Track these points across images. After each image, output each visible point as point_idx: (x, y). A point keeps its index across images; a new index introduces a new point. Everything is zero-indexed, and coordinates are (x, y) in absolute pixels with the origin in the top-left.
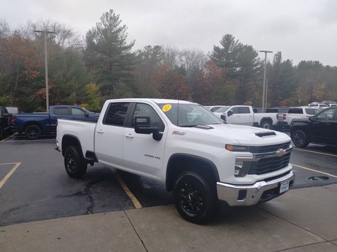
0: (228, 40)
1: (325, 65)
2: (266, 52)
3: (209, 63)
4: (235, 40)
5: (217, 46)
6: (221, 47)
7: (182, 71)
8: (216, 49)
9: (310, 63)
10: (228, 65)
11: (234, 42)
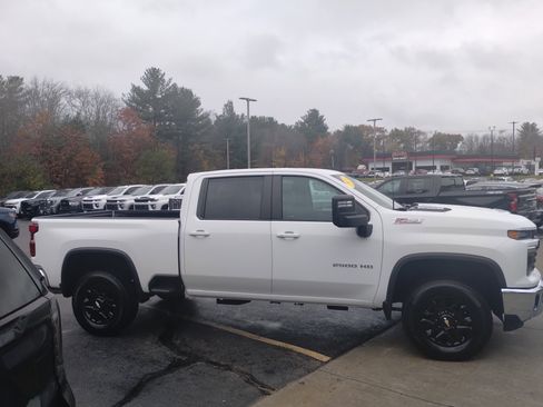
0: (154, 76)
1: (280, 122)
2: (248, 100)
3: (126, 113)
4: (166, 78)
5: (137, 85)
6: (144, 87)
7: (77, 124)
8: (136, 89)
9: (262, 119)
10: (157, 117)
11: (164, 81)
